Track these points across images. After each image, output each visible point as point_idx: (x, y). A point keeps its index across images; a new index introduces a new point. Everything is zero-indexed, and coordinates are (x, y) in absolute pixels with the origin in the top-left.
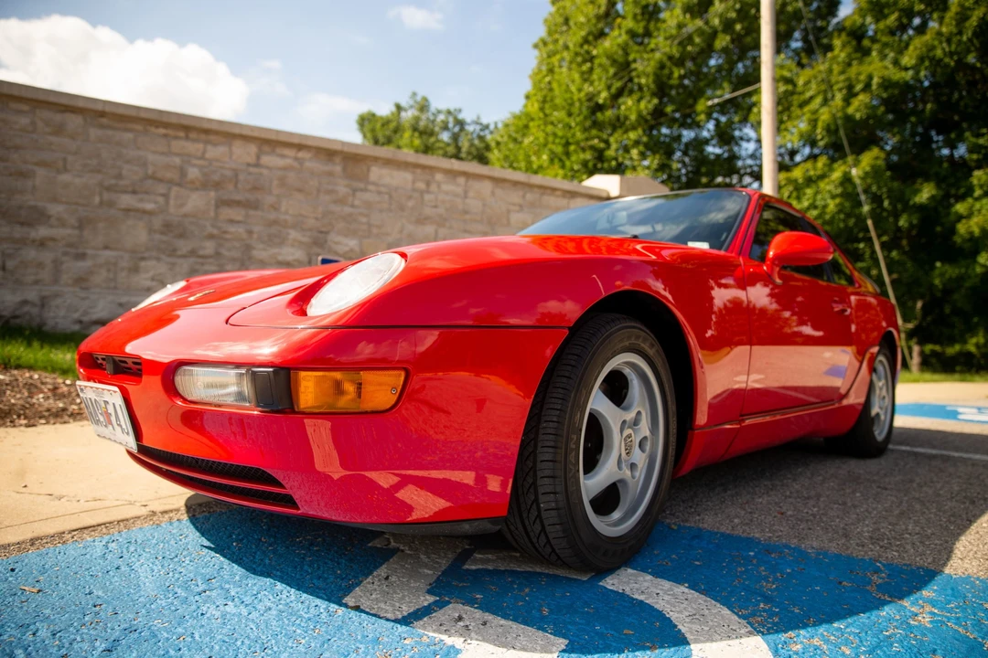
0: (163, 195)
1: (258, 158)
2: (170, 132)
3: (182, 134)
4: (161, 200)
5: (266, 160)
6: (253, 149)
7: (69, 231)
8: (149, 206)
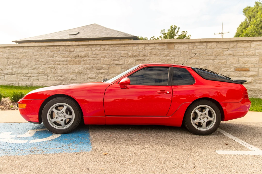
0: (124, 60)
1: (145, 48)
2: (125, 45)
3: (128, 45)
4: (123, 61)
5: (146, 48)
6: (143, 46)
7: (106, 70)
8: (121, 63)
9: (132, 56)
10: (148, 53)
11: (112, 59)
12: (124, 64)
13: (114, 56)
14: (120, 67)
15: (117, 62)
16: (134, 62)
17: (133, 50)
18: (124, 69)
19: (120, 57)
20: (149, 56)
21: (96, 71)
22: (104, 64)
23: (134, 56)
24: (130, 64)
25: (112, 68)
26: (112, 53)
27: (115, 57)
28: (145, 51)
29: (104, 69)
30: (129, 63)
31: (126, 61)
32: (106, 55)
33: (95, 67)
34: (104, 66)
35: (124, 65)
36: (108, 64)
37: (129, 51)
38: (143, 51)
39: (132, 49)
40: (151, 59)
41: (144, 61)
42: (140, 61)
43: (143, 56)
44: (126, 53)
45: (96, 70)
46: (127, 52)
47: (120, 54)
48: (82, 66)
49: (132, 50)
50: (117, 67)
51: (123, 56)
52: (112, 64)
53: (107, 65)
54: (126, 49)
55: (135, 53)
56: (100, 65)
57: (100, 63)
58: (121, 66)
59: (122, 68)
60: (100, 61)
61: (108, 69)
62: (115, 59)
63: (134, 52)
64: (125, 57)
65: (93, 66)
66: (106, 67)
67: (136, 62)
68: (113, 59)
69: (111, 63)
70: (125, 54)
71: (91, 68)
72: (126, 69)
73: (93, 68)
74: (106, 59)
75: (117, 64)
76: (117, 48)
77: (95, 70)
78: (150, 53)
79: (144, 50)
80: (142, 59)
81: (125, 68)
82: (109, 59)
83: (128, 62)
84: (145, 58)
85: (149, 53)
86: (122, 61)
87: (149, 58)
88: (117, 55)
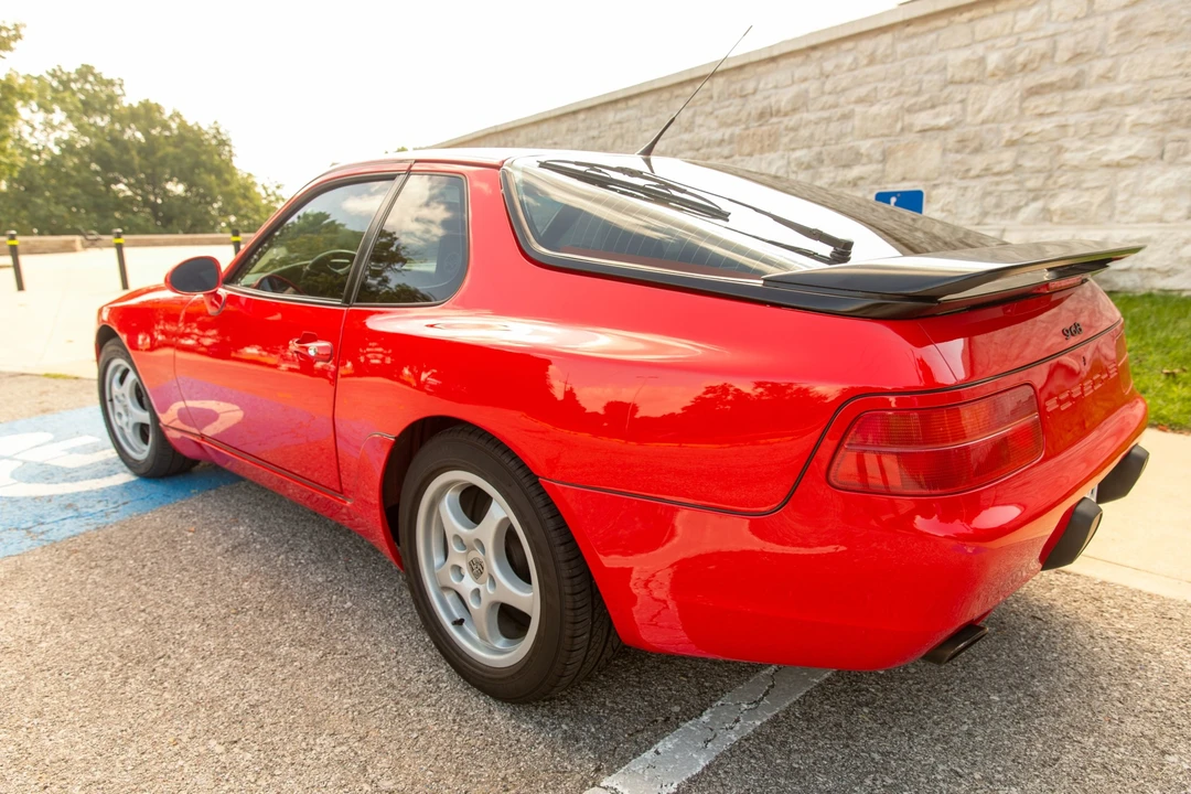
9: (1008, 71)
10: (1105, 37)
11: (902, 107)
12: (958, 123)
13: (916, 88)
14: (936, 144)
15: (923, 119)
16: (1017, 104)
17: (1016, 29)
18: (958, 151)
19: (945, 86)
20: (1114, 52)
21: (832, 175)
22: (867, 136)
23: (1019, 68)
24: (993, 121)
25: (900, 154)
26: (903, 74)
27: (918, 93)
28: (1091, 22)
29: (865, 160)
30: (984, 114)
31: (973, 104)
32: (880, 85)
33: (829, 154)
34: (865, 146)
35: (956, 130)
36: (883, 135)
37: (989, 43)
38: (1076, 26)
39: (1012, 28)
40: (1123, 69)
41: (1077, 87)
42: (1052, 91)
43: (1070, 60)
44: (974, 61)
45: (832, 168)
46: (980, 50)
47: (945, 68)
48: (783, 157)
49: (1010, 35)
50: (925, 145)
51: (957, 78)
52: (902, 130)
53: (880, 140)
54: (979, 36)
55: (1024, 48)
56: (851, 144)
57: (852, 133)
58: (945, 139)
59: (949, 146)
60: (850, 124)
61: (884, 160)
62: (915, 104)
63: (1022, 45)
64: (971, 81)
65: (821, 153)
66: (872, 152)
67: (1025, 105)
68: (907, 105)
69: (899, 126)
70: (966, 63)
71: (815, 163)
72: (968, 150)
73: (821, 162)
74: (875, 109)
75: (925, 131)
76: (932, 36)
77: (829, 172)
78: (1119, 28)
79: (1086, 17)
80: (1063, 80)
81: (965, 147)
82: (889, 107)
83: (980, 110)
84: (1085, 67)
85: (1115, 34)
86: (949, 107)
87: (1109, 63)
88: (927, 78)
